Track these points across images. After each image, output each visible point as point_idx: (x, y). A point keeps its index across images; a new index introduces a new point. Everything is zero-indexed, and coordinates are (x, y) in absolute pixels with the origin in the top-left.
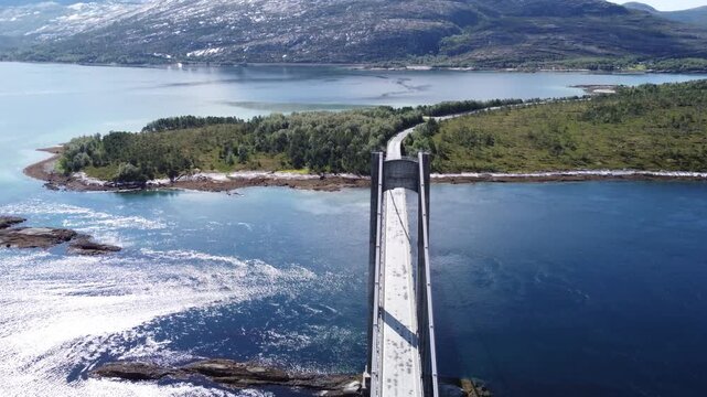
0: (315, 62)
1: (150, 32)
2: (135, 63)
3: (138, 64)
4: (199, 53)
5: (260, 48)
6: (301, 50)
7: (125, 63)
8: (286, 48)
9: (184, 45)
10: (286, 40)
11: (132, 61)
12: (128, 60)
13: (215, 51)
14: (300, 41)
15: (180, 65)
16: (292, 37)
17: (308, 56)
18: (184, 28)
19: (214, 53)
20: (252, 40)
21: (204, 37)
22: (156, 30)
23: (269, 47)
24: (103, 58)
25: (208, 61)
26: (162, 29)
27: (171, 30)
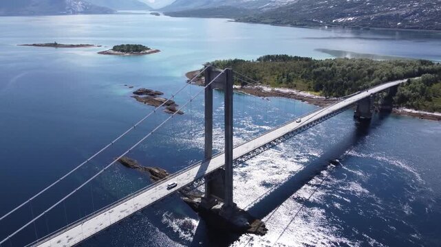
0: (422, 28)
1: (315, 6)
2: (301, 25)
3: (302, 26)
4: (340, 20)
5: (381, 18)
6: (413, 20)
7: (295, 25)
8: (402, 19)
9: (332, 15)
10: (404, 12)
11: (299, 23)
12: (297, 24)
13: (351, 19)
14: (414, 13)
15: (326, 27)
16: (408, 10)
17: (417, 24)
18: (336, 4)
19: (350, 20)
20: (379, 12)
21: (347, 10)
22: (319, 6)
23: (389, 17)
24: (284, 22)
25: (345, 25)
26: (322, 5)
27: (328, 5)
